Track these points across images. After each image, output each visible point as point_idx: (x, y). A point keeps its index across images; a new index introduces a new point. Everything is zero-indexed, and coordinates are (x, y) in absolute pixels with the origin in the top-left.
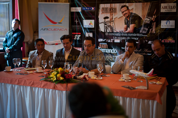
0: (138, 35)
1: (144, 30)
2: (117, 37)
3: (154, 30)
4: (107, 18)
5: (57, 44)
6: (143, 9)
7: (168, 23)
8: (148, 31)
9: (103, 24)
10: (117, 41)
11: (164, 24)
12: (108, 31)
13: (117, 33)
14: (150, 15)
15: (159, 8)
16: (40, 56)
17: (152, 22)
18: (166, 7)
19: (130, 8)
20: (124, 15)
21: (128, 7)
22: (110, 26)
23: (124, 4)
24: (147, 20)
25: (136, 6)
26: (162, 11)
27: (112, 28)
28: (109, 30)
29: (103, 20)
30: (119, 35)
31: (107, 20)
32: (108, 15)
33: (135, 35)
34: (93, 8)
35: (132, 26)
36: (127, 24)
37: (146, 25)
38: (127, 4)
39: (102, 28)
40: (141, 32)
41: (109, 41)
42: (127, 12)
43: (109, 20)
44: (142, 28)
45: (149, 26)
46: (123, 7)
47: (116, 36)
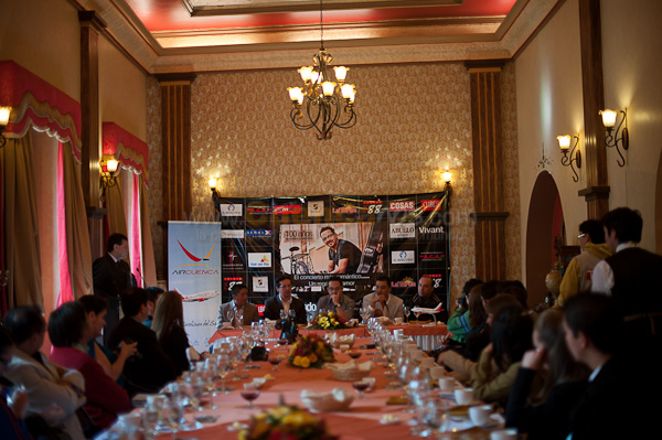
0: (354, 276)
1: (363, 268)
2: (317, 281)
3: (380, 268)
4: (296, 249)
5: (201, 300)
6: (360, 232)
7: (403, 255)
8: (372, 268)
9: (289, 260)
10: (316, 289)
11: (398, 257)
12: (298, 272)
13: (317, 274)
14: (372, 242)
15: (386, 231)
16: (242, 311)
17: (376, 254)
18: (398, 230)
19: (337, 232)
20: (327, 244)
21: (332, 230)
22: (302, 263)
23: (326, 225)
24: (367, 251)
25: (347, 228)
26: (393, 235)
27: (305, 267)
28: (300, 270)
29: (289, 254)
30: (320, 277)
31: (295, 253)
32: (298, 244)
33: (348, 277)
34: (267, 232)
35: (342, 262)
36: (334, 258)
37: (367, 260)
38: (332, 225)
39: (286, 267)
40: (358, 271)
41: (302, 290)
42: (332, 238)
43: (299, 252)
44: (361, 265)
45: (372, 261)
46: (323, 230)
47: (314, 281)
